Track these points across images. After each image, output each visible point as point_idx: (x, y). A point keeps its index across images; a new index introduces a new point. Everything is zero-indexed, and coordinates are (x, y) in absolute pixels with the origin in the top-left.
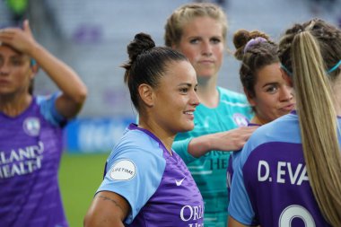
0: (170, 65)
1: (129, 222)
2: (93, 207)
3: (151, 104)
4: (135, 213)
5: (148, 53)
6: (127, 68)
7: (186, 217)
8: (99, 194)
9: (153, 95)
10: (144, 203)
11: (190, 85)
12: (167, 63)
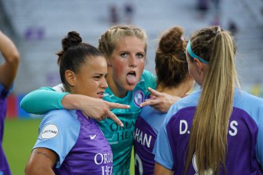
0: (89, 59)
1: (58, 167)
2: (31, 160)
3: (73, 85)
4: (62, 160)
5: (76, 47)
6: (60, 55)
7: (99, 161)
8: (35, 150)
9: (75, 78)
10: (67, 153)
11: (102, 75)
12: (87, 57)
